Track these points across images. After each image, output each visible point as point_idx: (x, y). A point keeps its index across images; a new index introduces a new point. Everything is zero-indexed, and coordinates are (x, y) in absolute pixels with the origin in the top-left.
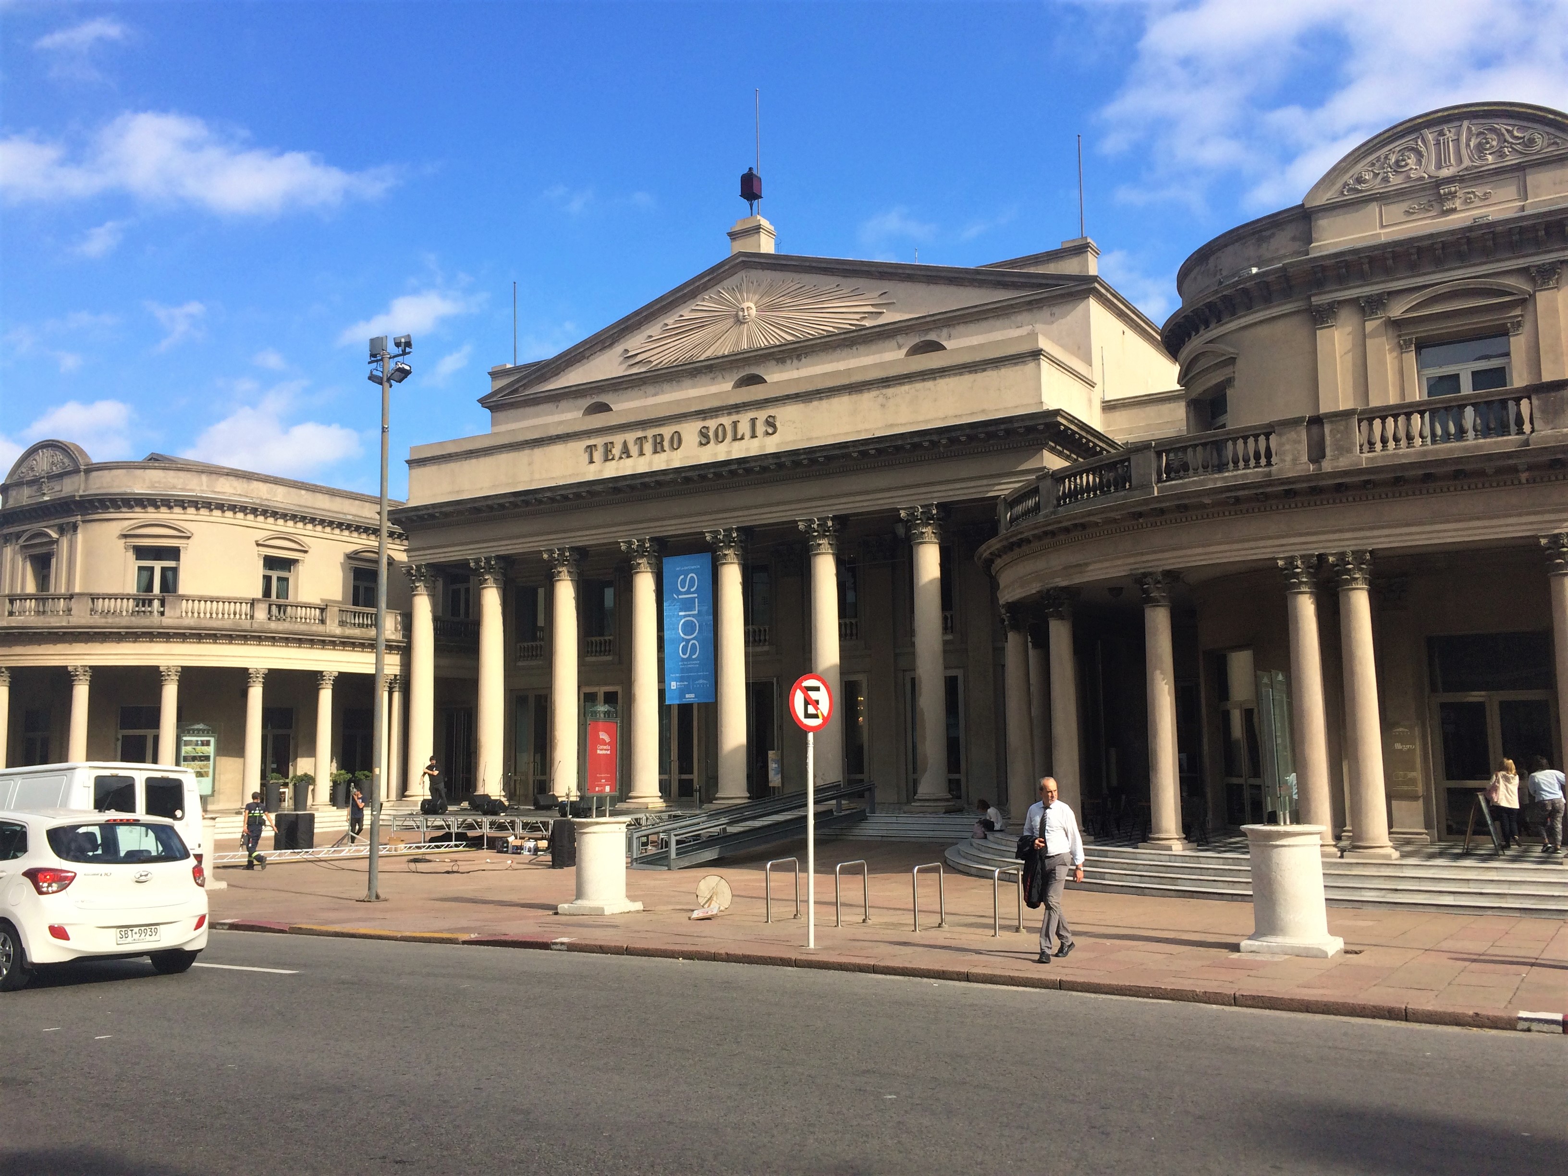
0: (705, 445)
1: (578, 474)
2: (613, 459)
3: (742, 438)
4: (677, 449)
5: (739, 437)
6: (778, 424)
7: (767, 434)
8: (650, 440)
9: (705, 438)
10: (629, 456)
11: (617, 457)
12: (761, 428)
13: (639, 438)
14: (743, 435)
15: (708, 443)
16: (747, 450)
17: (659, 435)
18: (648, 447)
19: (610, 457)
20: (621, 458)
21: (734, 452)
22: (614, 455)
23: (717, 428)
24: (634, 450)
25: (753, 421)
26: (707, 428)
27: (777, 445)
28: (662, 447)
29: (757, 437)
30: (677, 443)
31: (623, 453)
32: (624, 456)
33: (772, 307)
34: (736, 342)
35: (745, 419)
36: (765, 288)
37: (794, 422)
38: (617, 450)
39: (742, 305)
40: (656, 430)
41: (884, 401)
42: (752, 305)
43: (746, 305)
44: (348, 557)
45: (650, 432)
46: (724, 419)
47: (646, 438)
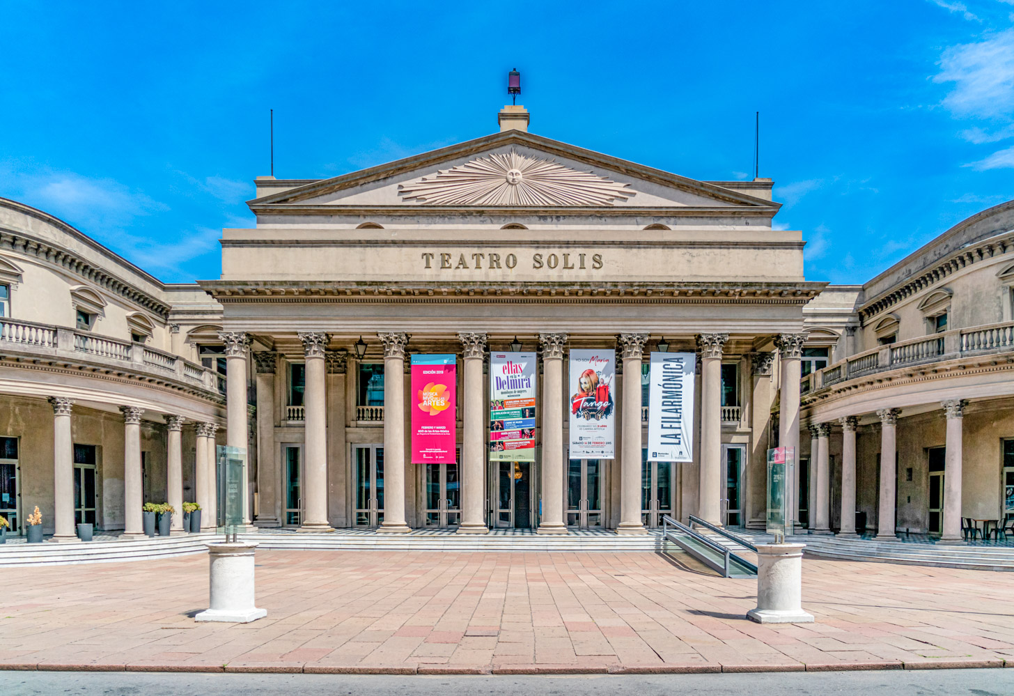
1: (414, 275)
2: (450, 267)
3: (572, 268)
4: (511, 268)
5: (570, 266)
6: (603, 261)
7: (594, 267)
8: (487, 258)
9: (538, 263)
10: (465, 267)
11: (454, 266)
12: (589, 262)
13: (476, 255)
14: (573, 265)
15: (541, 267)
16: (577, 276)
17: (495, 254)
18: (485, 263)
19: (447, 265)
20: (457, 268)
21: (564, 277)
22: (451, 264)
23: (550, 257)
24: (471, 263)
25: (582, 256)
26: (541, 256)
27: (603, 277)
28: (498, 264)
29: (585, 268)
30: (512, 262)
31: (460, 264)
32: (461, 266)
33: (537, 177)
34: (506, 197)
35: (574, 254)
36: (530, 162)
37: (616, 262)
38: (454, 261)
39: (511, 171)
40: (493, 251)
41: (690, 258)
42: (520, 172)
43: (514, 171)
44: (129, 319)
45: (487, 251)
46: (556, 251)
47: (481, 255)
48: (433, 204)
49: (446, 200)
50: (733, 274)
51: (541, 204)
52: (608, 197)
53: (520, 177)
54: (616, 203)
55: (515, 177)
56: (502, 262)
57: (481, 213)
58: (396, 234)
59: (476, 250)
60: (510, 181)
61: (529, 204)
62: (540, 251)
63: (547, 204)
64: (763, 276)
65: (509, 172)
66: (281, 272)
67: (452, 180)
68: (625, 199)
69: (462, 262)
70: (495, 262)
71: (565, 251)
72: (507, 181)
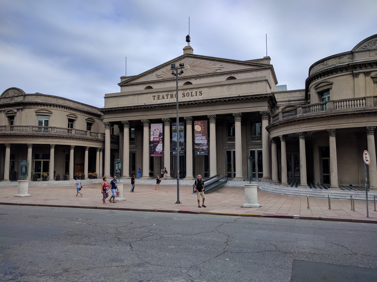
0: (184, 97)
1: (151, 102)
5: (193, 95)
7: (200, 95)
8: (170, 95)
11: (161, 99)
17: (172, 94)
18: (169, 97)
21: (191, 99)
23: (187, 93)
24: (165, 97)
25: (196, 92)
27: (203, 98)
29: (197, 96)
33: (194, 66)
34: (185, 74)
36: (192, 62)
37: (206, 93)
41: (229, 89)
43: (187, 66)
44: (86, 120)
47: (168, 95)
48: (165, 78)
51: (195, 75)
52: (215, 70)
53: (189, 67)
54: (218, 71)
56: (174, 96)
59: (167, 93)
60: (186, 69)
61: (192, 75)
62: (185, 92)
63: (197, 75)
68: (221, 70)
69: (163, 97)
70: (172, 96)
71: (191, 91)
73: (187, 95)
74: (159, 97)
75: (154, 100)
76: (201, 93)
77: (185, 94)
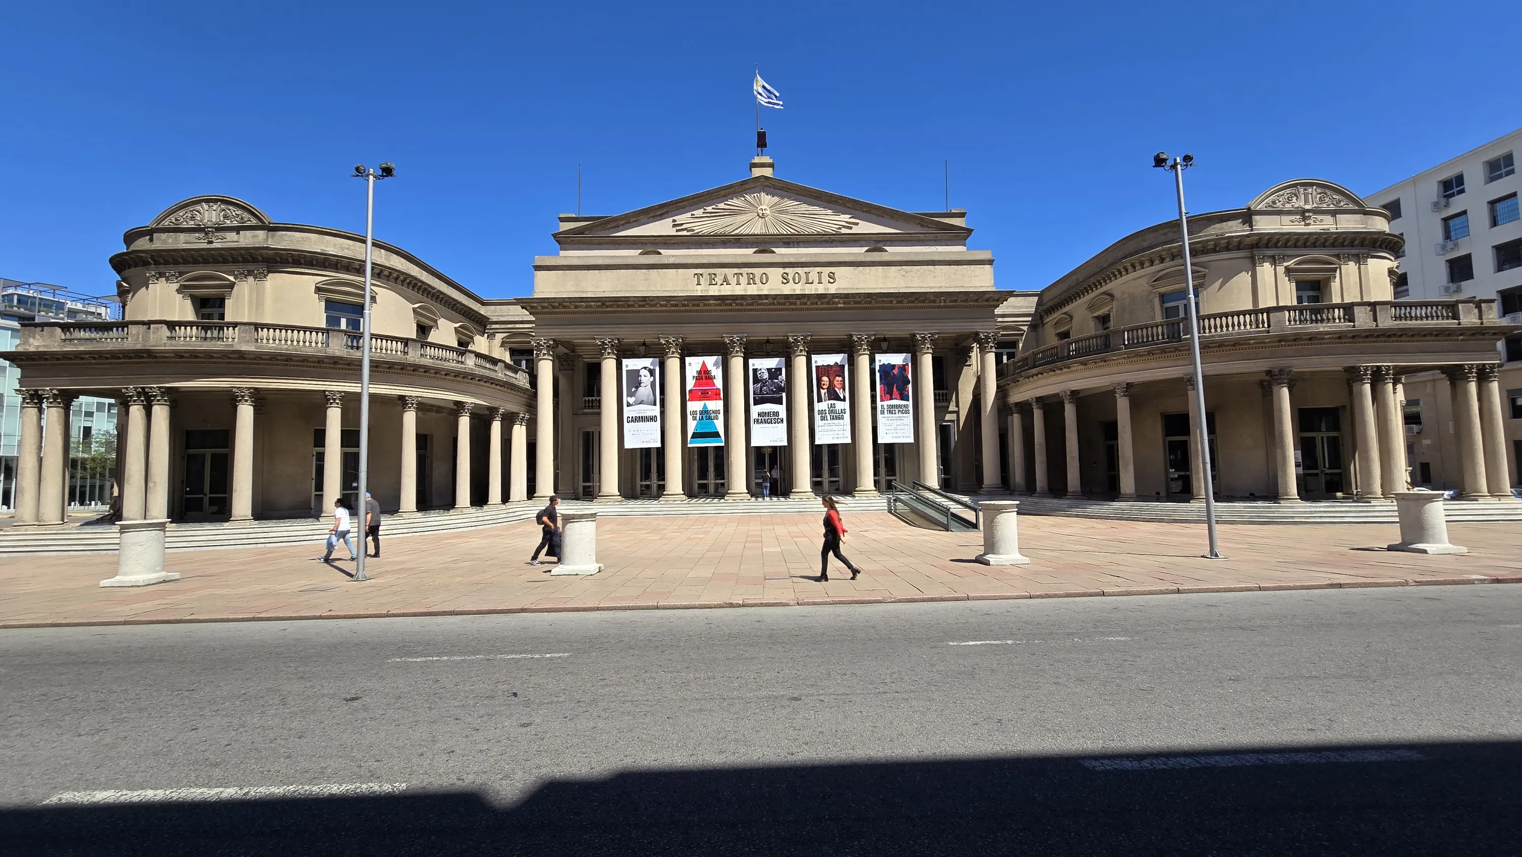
0: (785, 284)
1: (686, 291)
2: (716, 284)
3: (812, 283)
4: (765, 284)
5: (810, 281)
6: (836, 277)
7: (829, 282)
8: (745, 276)
9: (785, 279)
10: (729, 284)
11: (719, 283)
12: (825, 278)
13: (736, 274)
14: (813, 281)
15: (788, 282)
16: (816, 289)
17: (751, 273)
18: (744, 280)
19: (714, 283)
20: (722, 284)
21: (806, 290)
22: (717, 282)
23: (795, 275)
24: (734, 281)
25: (820, 273)
26: (787, 274)
27: (838, 289)
28: (754, 281)
29: (822, 283)
30: (765, 280)
31: (724, 281)
32: (725, 283)
33: (781, 212)
34: (757, 228)
35: (814, 271)
36: (776, 199)
37: (847, 278)
38: (719, 279)
39: (761, 207)
40: (750, 270)
41: (904, 273)
42: (768, 208)
43: (763, 207)
44: (455, 328)
45: (745, 271)
46: (799, 270)
47: (741, 274)
48: (700, 234)
49: (711, 230)
50: (938, 285)
51: (785, 233)
52: (837, 227)
53: (768, 212)
54: (844, 231)
55: (764, 212)
56: (757, 280)
57: (738, 241)
58: (673, 259)
59: (736, 270)
60: (761, 215)
61: (775, 233)
62: (787, 270)
63: (789, 233)
64: (963, 286)
65: (759, 208)
66: (581, 290)
67: (713, 215)
68: (851, 228)
69: (726, 281)
70: (751, 280)
71: (807, 269)
72: (758, 215)
73: (794, 279)
74: (712, 277)
75: (699, 284)
76: (831, 276)
77: (790, 277)
